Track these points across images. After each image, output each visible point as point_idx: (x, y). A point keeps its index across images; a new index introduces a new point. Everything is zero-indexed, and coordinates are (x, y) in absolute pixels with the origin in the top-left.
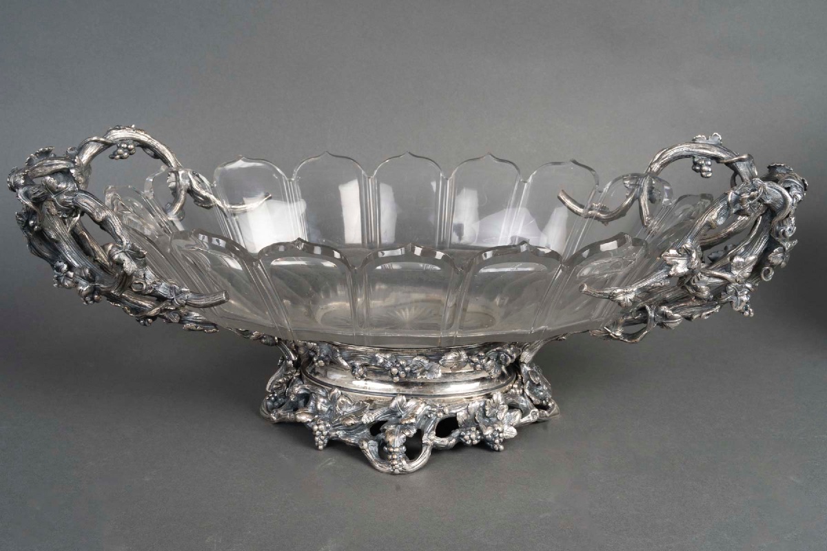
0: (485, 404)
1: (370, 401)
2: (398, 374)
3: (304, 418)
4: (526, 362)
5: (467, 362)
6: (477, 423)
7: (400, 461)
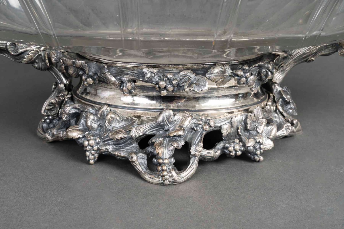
0: (247, 117)
1: (139, 117)
2: (165, 88)
3: (74, 134)
4: (277, 82)
5: (232, 76)
6: (240, 135)
7: (170, 172)
